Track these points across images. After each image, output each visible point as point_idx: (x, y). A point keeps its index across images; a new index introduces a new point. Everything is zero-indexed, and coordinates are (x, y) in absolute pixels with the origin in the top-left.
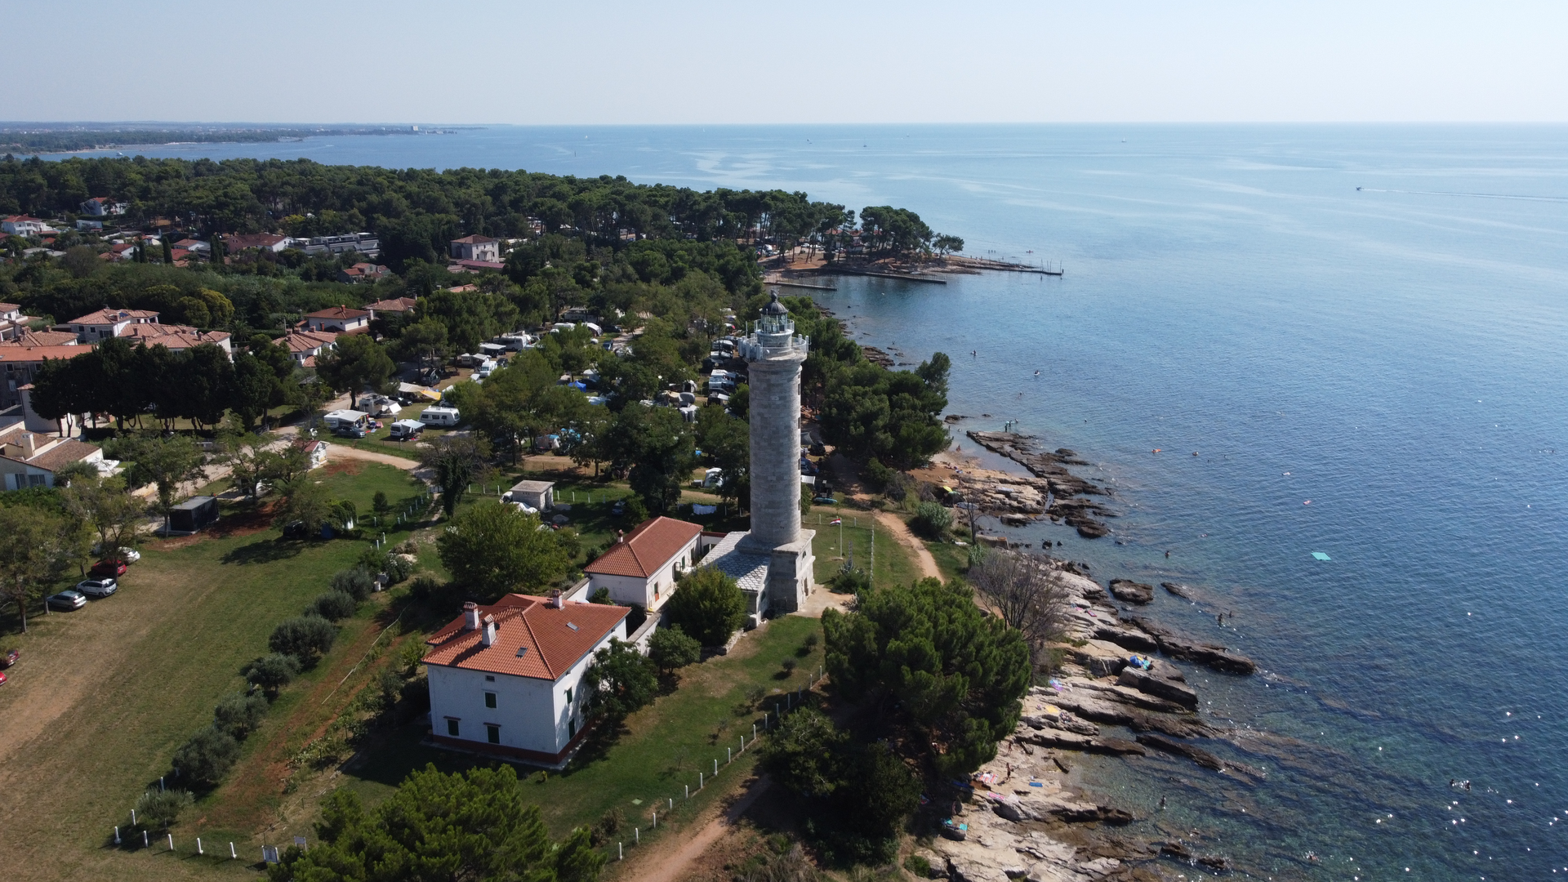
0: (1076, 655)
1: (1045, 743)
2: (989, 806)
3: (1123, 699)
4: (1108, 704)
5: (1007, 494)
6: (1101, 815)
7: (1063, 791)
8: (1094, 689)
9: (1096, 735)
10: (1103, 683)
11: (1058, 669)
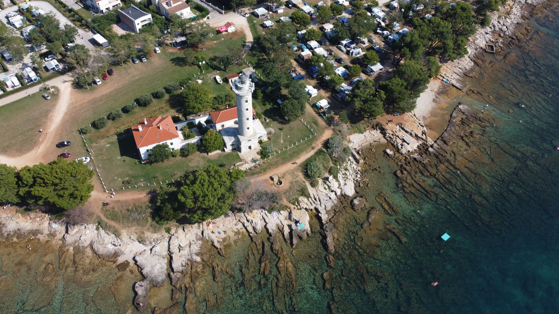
0: (291, 211)
2: (202, 229)
3: (282, 230)
4: (276, 228)
6: (219, 250)
7: (222, 239)
8: (281, 222)
9: (256, 233)
10: (286, 223)
11: (279, 211)
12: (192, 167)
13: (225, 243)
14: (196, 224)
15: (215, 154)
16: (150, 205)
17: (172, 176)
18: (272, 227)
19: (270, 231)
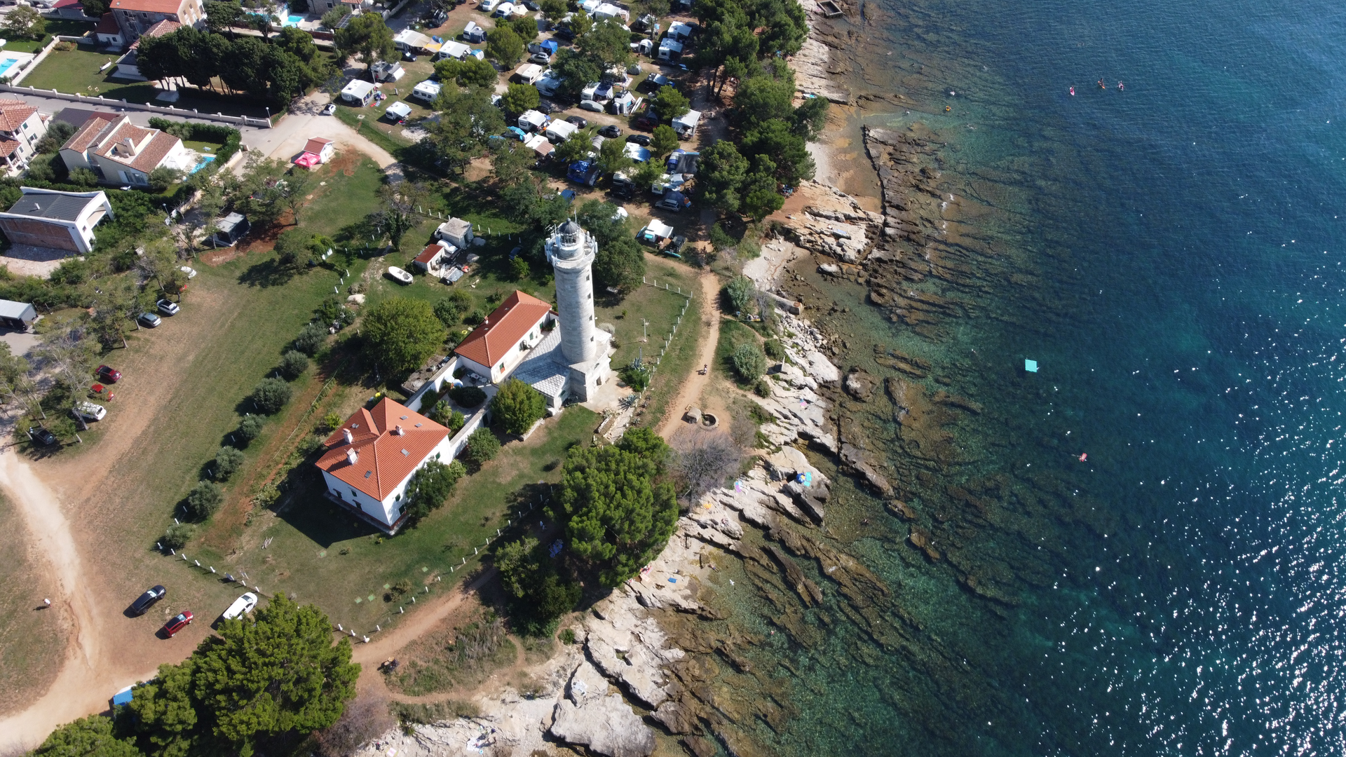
0: (766, 462)
1: (702, 539)
2: (633, 594)
5: (838, 238)
6: (699, 612)
7: (686, 588)
8: (764, 493)
9: (738, 539)
10: (773, 489)
11: (745, 474)
12: (511, 484)
13: (699, 594)
14: (616, 591)
15: (534, 432)
16: (492, 609)
17: (484, 525)
18: (757, 512)
19: (760, 520)
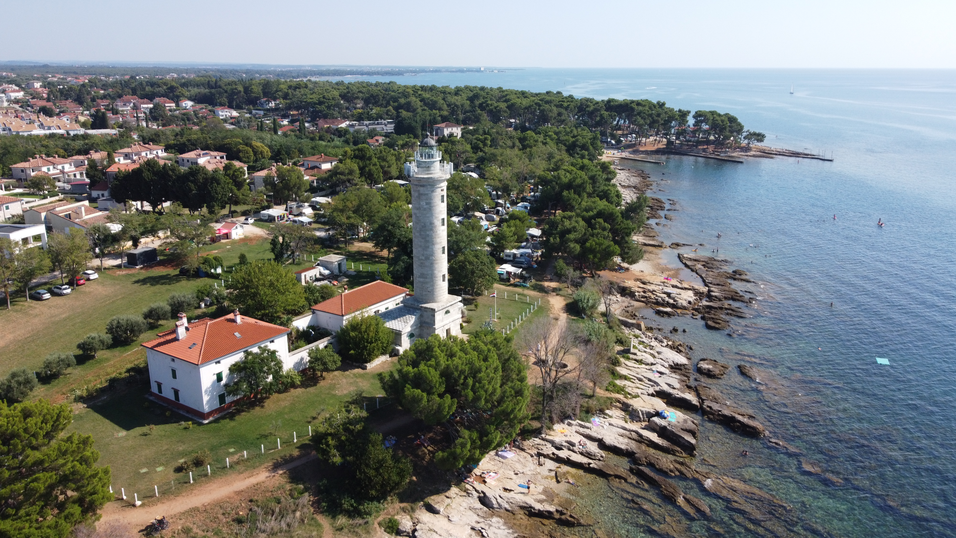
0: (624, 404)
1: (558, 460)
2: (475, 494)
3: (641, 439)
4: (626, 440)
5: (669, 295)
7: (540, 493)
8: (625, 429)
9: (599, 460)
10: (634, 426)
11: (602, 412)
12: (347, 395)
13: (556, 501)
14: (454, 490)
15: (379, 363)
18: (618, 442)
